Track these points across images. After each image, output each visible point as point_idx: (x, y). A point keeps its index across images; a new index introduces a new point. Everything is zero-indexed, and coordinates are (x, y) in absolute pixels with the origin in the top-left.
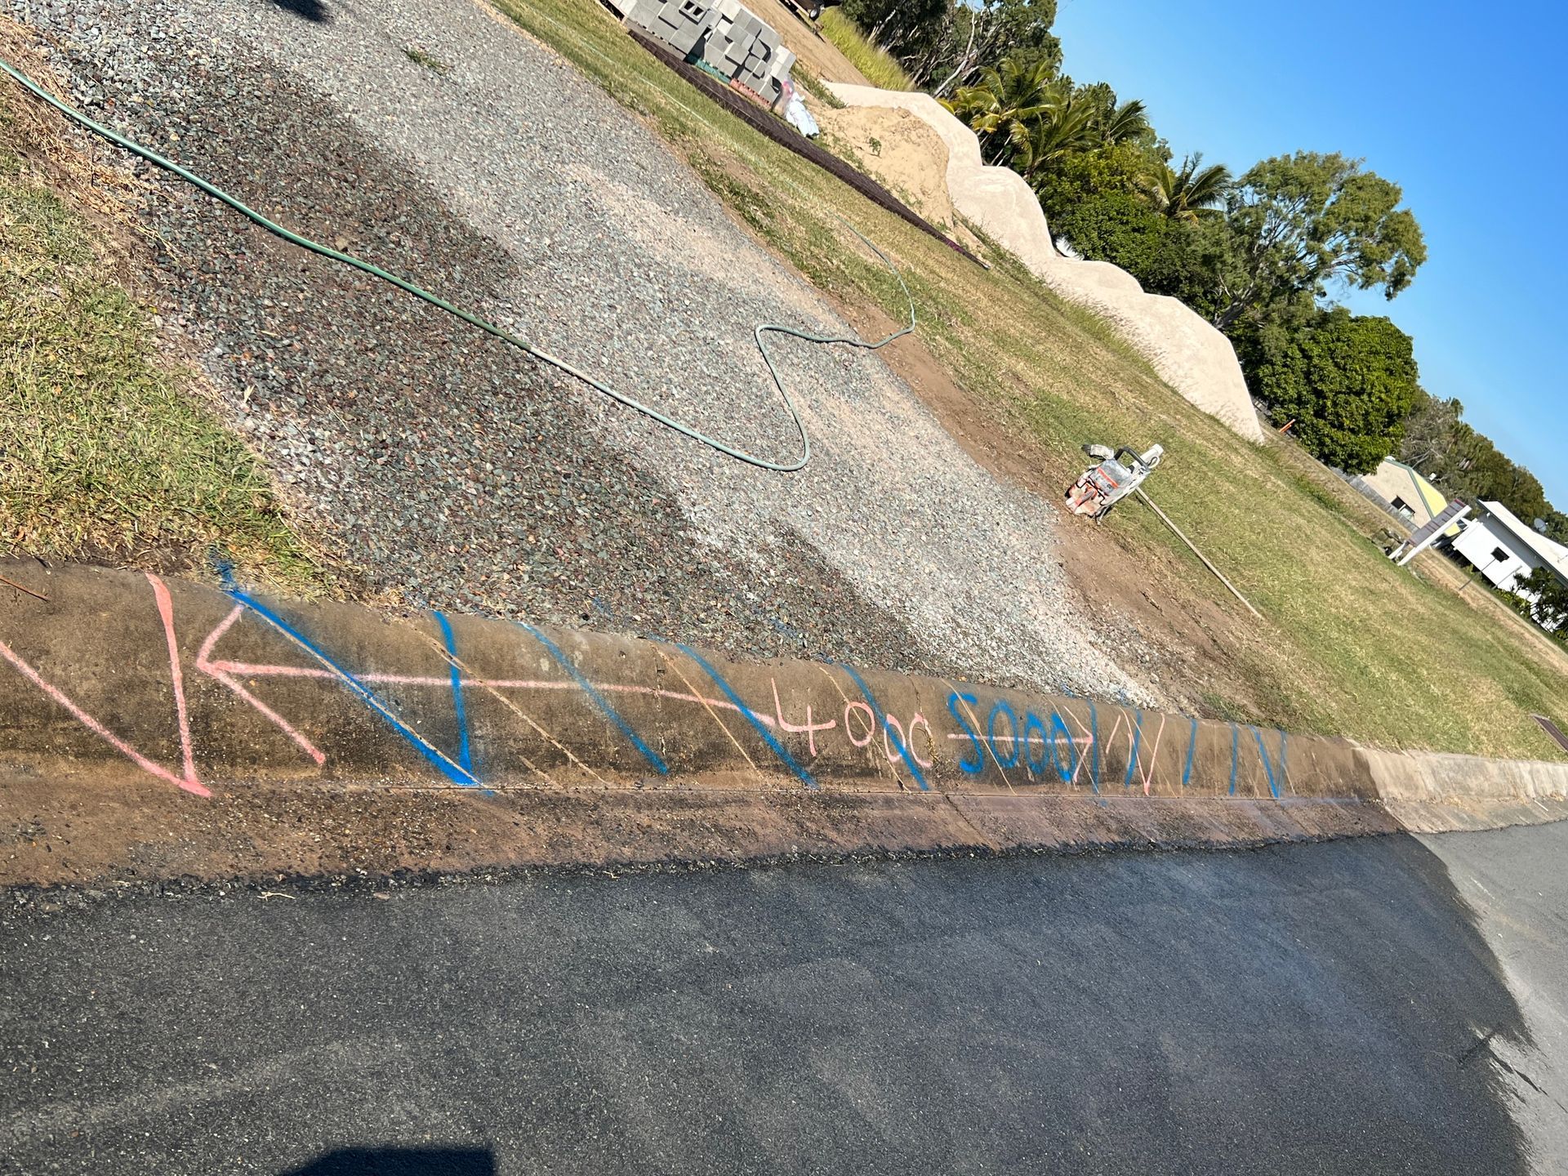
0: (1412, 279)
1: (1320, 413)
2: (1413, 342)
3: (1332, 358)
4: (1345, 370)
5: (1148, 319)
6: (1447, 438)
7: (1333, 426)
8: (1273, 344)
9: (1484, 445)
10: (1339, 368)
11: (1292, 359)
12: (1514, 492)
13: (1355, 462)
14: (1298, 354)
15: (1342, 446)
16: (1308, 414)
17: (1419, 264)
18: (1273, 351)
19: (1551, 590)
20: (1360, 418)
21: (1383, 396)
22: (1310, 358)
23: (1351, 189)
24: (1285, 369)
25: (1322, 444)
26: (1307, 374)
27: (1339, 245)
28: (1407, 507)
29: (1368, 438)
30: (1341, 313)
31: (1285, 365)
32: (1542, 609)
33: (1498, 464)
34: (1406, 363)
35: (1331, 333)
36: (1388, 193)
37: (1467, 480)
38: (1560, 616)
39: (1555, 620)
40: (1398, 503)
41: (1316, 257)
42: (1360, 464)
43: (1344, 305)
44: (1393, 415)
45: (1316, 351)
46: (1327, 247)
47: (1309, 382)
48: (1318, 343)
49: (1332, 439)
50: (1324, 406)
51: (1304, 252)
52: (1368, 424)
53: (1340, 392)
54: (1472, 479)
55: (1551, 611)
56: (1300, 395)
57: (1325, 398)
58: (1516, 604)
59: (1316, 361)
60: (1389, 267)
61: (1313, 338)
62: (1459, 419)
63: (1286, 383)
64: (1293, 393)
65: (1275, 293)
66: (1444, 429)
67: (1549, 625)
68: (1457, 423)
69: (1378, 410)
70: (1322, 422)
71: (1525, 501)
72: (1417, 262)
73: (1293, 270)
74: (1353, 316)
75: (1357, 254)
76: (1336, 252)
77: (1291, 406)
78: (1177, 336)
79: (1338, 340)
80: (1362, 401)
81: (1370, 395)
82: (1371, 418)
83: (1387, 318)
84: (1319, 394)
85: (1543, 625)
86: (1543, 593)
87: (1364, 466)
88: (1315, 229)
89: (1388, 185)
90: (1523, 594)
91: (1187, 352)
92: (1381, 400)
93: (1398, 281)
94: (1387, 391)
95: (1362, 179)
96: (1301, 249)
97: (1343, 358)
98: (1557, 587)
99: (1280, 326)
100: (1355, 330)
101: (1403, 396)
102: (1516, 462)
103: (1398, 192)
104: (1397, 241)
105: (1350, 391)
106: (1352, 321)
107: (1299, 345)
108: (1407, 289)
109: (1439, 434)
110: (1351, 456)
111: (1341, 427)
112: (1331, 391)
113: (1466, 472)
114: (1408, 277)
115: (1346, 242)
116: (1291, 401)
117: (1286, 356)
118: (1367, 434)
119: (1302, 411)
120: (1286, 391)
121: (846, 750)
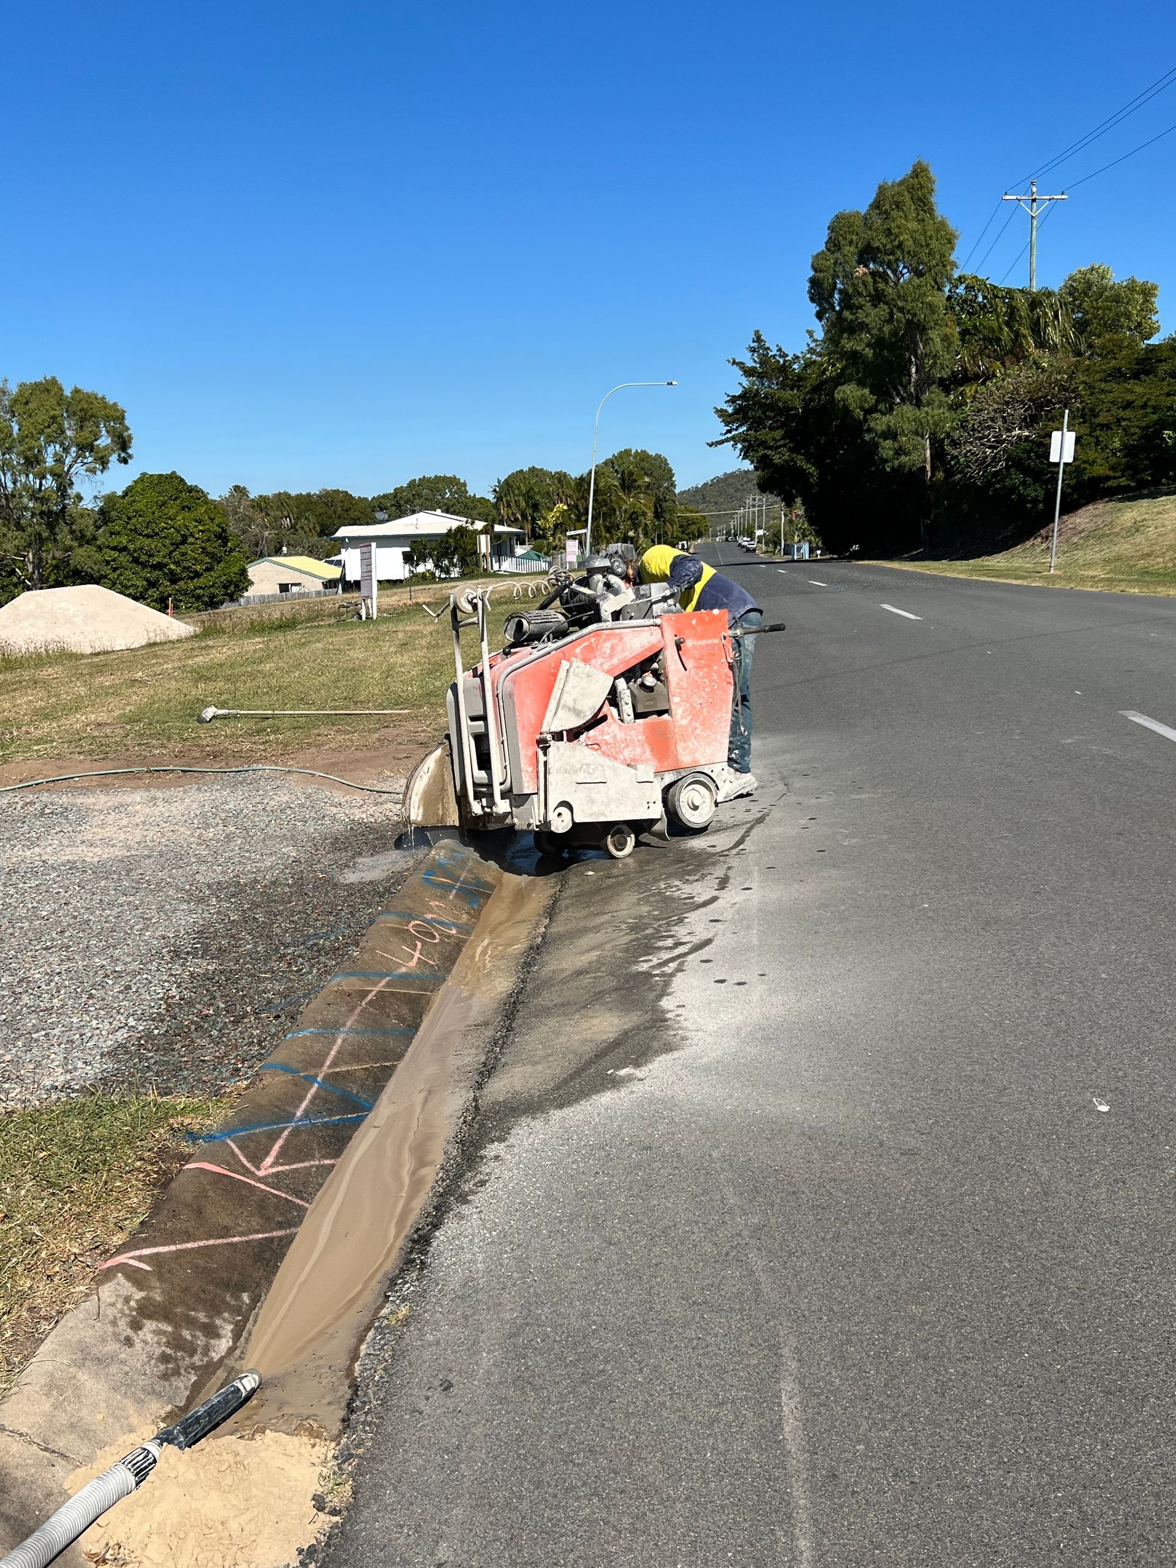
0: (130, 432)
1: (174, 579)
2: (178, 474)
3: (140, 534)
4: (157, 534)
5: (26, 624)
6: (259, 517)
7: (192, 578)
8: (90, 563)
9: (283, 500)
10: (152, 537)
11: (114, 560)
12: (335, 512)
13: (232, 588)
14: (116, 554)
15: (213, 586)
16: (166, 586)
17: (123, 418)
18: (96, 568)
19: (434, 549)
20: (202, 557)
21: (201, 528)
22: (125, 549)
23: (18, 408)
24: (118, 572)
25: (198, 598)
26: (136, 561)
27: (56, 454)
28: (293, 585)
29: (222, 565)
30: (110, 499)
31: (115, 570)
32: (441, 567)
33: (305, 503)
34: (190, 492)
35: (120, 519)
36: (50, 388)
37: (300, 531)
38: (455, 560)
39: (455, 566)
40: (284, 588)
41: (48, 476)
42: (236, 586)
43: (106, 491)
44: (221, 535)
45: (124, 540)
46: (50, 462)
47: (144, 565)
48: (119, 533)
49: (201, 588)
50: (172, 571)
51: (38, 481)
52: (212, 556)
53: (171, 552)
54: (302, 528)
55: (446, 562)
56: (148, 580)
57: (166, 565)
58: (426, 579)
59: (131, 547)
60: (104, 441)
61: (112, 534)
62: (252, 497)
63: (129, 580)
64: (141, 583)
65: (51, 527)
66: (250, 512)
67: (455, 572)
68: (253, 500)
69: (209, 540)
70: (181, 583)
71: (347, 511)
72: (121, 418)
73: (43, 500)
74: (120, 493)
75: (74, 449)
76: (59, 461)
77: (150, 593)
78: (59, 615)
79: (130, 518)
80: (192, 544)
81: (192, 535)
82: (210, 549)
83: (144, 474)
84: (159, 566)
85: (452, 576)
86: (431, 556)
87: (242, 585)
88: (26, 458)
89: (41, 383)
90: (421, 569)
91: (79, 620)
92: (203, 532)
93: (123, 443)
94: (200, 522)
95: (21, 396)
96: (33, 481)
97: (147, 527)
98: (434, 544)
99: (80, 546)
100: (134, 501)
101: (212, 516)
102: (315, 490)
103: (54, 381)
104: (92, 416)
105: (177, 545)
106: (123, 497)
107: (108, 547)
108: (133, 443)
109: (252, 520)
110: (225, 587)
111: (197, 575)
112: (164, 557)
113: (293, 527)
114: (125, 434)
115: (58, 446)
116: (147, 590)
117: (108, 563)
118: (219, 562)
119: (161, 589)
120: (137, 587)
121: (439, 948)
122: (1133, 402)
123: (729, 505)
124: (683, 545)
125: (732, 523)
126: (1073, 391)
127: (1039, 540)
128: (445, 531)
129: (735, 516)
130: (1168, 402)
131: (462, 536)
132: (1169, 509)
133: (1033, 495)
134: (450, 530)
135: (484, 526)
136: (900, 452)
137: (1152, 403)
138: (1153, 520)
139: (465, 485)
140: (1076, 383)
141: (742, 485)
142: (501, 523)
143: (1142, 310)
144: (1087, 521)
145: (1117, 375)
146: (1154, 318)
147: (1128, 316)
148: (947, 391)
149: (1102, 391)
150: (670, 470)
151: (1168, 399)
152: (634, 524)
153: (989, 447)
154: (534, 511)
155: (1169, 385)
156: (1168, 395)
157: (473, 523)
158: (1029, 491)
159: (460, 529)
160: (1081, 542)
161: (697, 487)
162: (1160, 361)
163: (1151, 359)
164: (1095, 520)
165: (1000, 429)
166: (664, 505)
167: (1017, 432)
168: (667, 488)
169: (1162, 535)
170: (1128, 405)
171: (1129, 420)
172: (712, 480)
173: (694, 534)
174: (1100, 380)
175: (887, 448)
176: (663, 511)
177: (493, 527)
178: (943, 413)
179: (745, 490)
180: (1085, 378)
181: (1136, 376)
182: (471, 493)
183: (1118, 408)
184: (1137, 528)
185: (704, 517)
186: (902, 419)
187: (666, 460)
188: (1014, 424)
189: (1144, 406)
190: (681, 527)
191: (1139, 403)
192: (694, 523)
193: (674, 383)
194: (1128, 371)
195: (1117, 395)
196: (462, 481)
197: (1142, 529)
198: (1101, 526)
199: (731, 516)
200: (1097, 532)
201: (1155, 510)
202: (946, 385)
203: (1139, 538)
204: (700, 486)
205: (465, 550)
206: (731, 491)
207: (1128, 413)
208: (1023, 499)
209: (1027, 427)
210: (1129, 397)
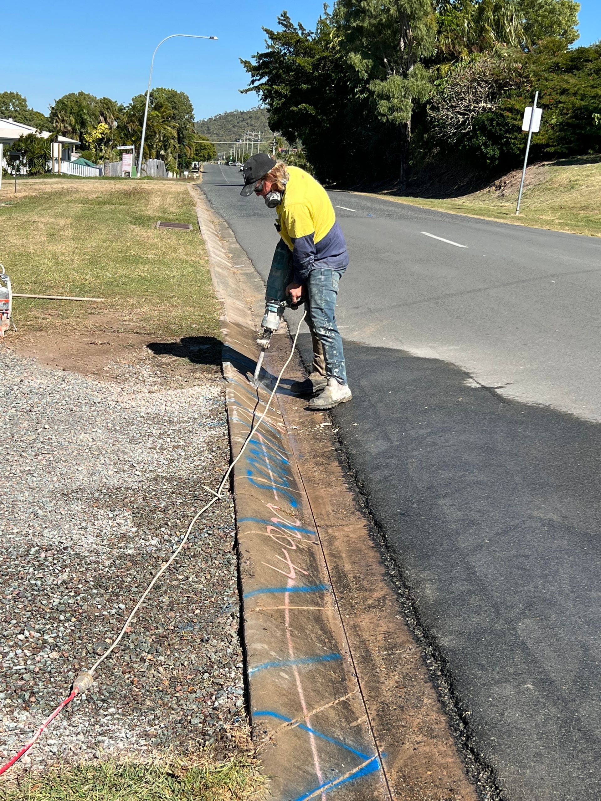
122: (568, 90)
123: (228, 137)
124: (195, 165)
125: (231, 152)
126: (525, 77)
127: (494, 188)
128: (18, 137)
129: (234, 146)
130: (593, 92)
131: (31, 142)
132: (594, 173)
133: (491, 153)
134: (22, 136)
135: (50, 136)
136: (392, 109)
137: (581, 92)
138: (583, 180)
139: (25, 100)
140: (528, 71)
141: (238, 123)
142: (64, 135)
143: (568, 21)
144: (531, 176)
145: (556, 68)
146: (576, 28)
147: (560, 25)
148: (427, 67)
149: (546, 79)
150: (190, 106)
151: (593, 90)
152: (165, 146)
153: (461, 114)
154: (81, 127)
155: (593, 80)
156: (593, 87)
157: (40, 133)
158: (489, 150)
159: (30, 136)
160: (529, 192)
161: (204, 121)
162: (587, 61)
163: (581, 59)
164: (538, 176)
165: (469, 101)
166: (185, 132)
167: (483, 104)
168: (187, 120)
169: (593, 193)
170: (564, 92)
171: (564, 103)
172: (216, 117)
173: (204, 157)
174: (544, 71)
175: (383, 106)
176: (184, 138)
177: (57, 137)
178: (425, 84)
179: (240, 127)
180: (535, 68)
181: (569, 70)
182: (30, 108)
183: (557, 94)
184: (571, 186)
185: (213, 145)
186: (395, 85)
187: (188, 97)
188: (481, 98)
189: (575, 94)
190: (196, 150)
191: (572, 91)
192: (205, 149)
193: (215, 38)
194: (564, 66)
195: (557, 83)
196: (23, 97)
197: (577, 186)
198: (544, 182)
199: (230, 146)
200: (540, 186)
201: (584, 173)
202: (428, 63)
203: (574, 194)
204: (206, 120)
205: (33, 153)
206: (230, 127)
207: (563, 98)
208: (484, 156)
209: (491, 101)
210: (565, 86)
